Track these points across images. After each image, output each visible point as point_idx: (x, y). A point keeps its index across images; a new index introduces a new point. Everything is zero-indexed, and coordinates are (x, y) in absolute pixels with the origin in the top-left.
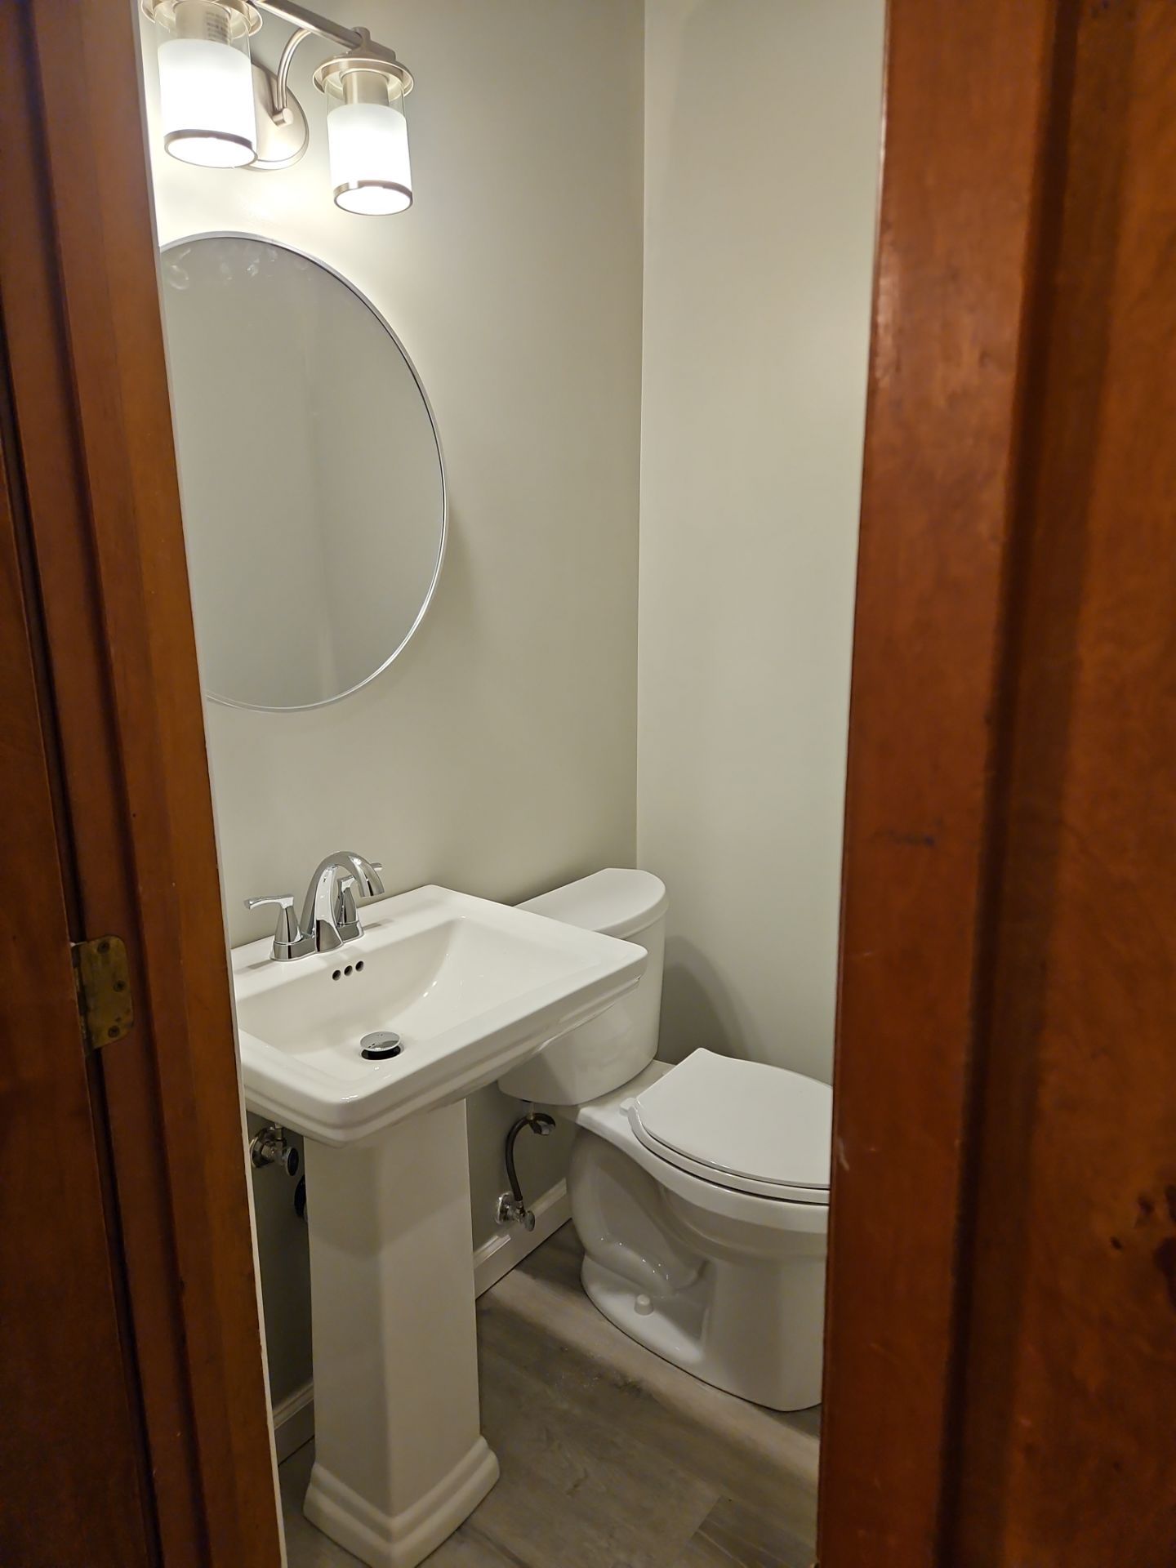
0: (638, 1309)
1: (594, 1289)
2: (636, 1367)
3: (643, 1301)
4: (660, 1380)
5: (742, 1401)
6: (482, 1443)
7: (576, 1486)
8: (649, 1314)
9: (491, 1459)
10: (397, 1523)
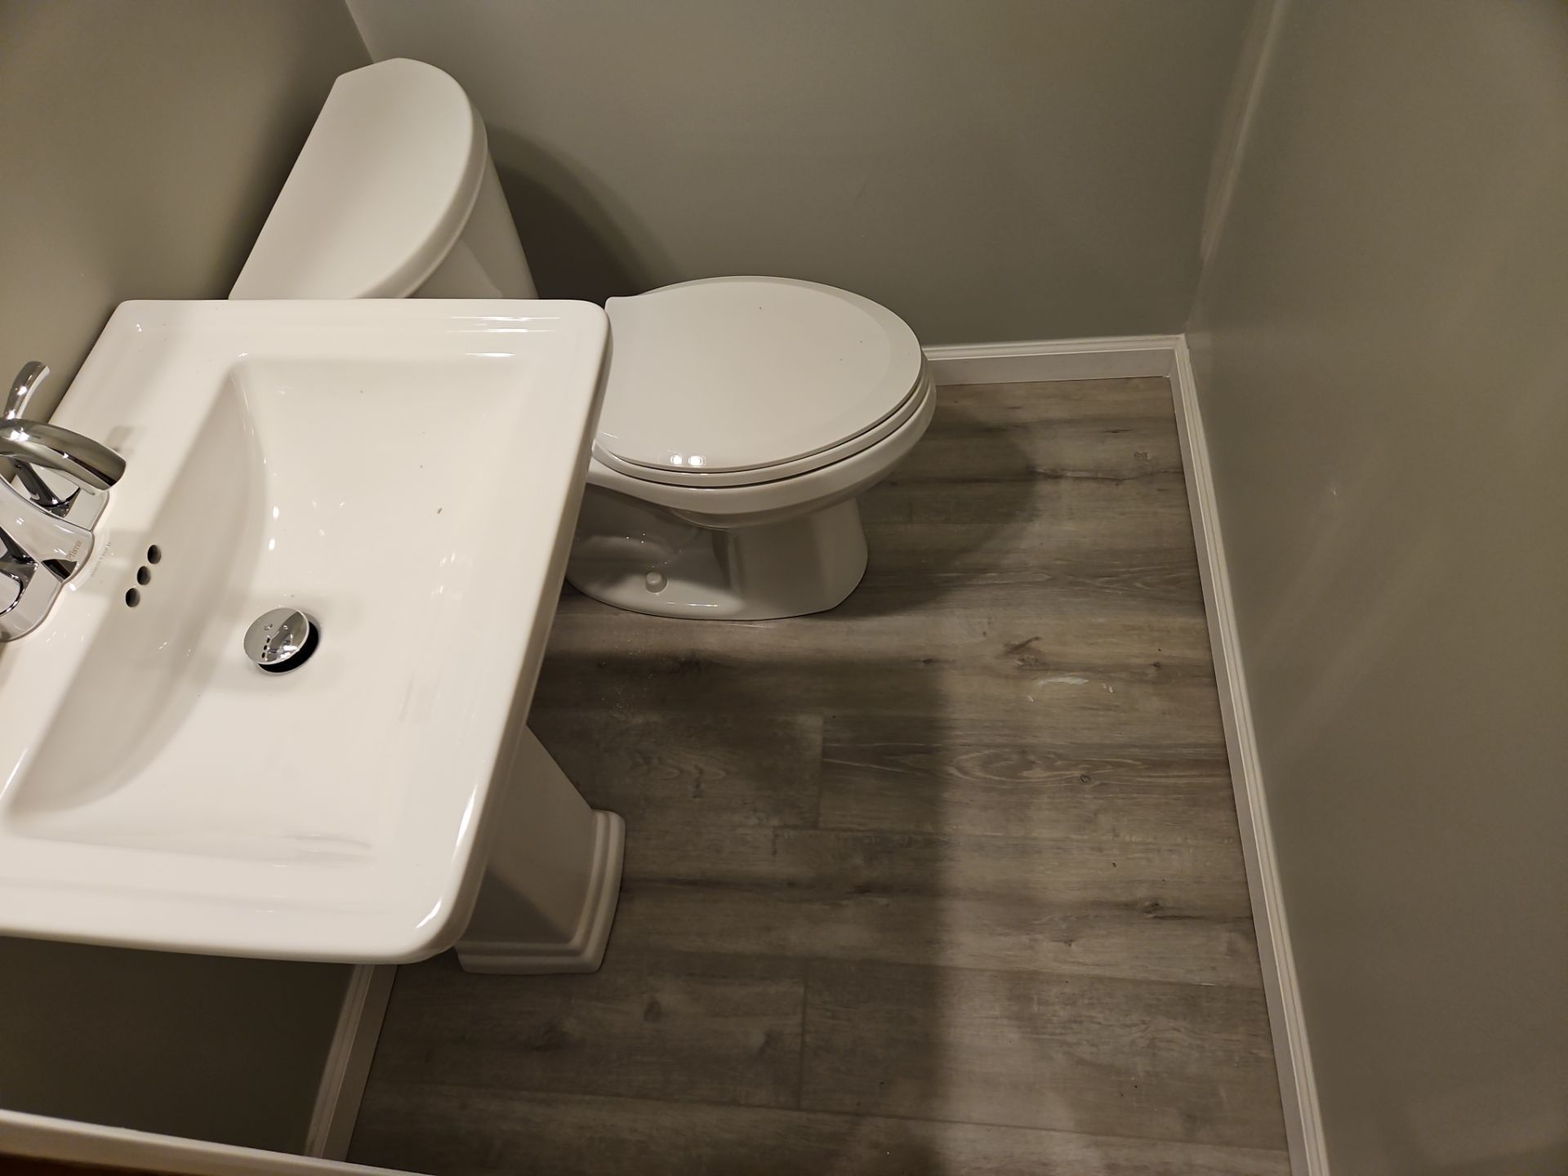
0: (652, 588)
1: (593, 589)
2: (681, 643)
3: (655, 580)
4: (711, 642)
5: (792, 619)
6: (600, 817)
7: (698, 786)
8: (664, 587)
9: (615, 819)
10: (576, 941)
